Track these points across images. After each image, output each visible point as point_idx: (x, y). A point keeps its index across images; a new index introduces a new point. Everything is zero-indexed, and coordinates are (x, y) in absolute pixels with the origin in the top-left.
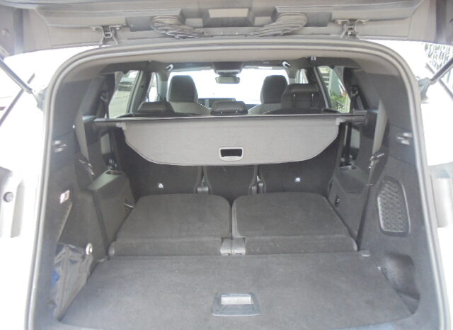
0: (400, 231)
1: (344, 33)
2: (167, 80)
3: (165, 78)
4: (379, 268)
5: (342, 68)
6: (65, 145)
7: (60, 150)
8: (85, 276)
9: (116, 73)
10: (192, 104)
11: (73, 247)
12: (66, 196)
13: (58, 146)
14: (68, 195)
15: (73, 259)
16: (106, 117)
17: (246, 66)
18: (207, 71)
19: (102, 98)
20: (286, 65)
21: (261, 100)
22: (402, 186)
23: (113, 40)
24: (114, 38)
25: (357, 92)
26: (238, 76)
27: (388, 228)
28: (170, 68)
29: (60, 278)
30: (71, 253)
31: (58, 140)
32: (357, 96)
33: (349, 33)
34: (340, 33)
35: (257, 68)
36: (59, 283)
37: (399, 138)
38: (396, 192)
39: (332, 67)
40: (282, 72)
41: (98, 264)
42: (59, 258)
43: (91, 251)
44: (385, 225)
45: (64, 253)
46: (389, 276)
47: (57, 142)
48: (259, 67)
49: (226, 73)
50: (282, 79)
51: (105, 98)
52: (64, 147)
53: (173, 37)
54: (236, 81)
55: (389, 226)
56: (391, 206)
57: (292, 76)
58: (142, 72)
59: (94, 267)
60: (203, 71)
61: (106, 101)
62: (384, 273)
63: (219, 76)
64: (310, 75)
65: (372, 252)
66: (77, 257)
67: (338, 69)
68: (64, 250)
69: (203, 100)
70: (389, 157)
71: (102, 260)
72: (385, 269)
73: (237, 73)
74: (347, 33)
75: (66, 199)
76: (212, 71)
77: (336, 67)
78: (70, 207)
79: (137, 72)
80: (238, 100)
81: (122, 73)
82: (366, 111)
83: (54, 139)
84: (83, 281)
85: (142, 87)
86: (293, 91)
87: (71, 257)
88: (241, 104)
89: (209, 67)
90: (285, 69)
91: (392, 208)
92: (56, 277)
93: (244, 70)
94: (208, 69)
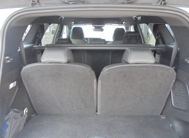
0: (184, 109)
1: (160, 3)
2: (71, 29)
3: (70, 28)
4: (171, 125)
5: (153, 24)
6: (12, 59)
7: (9, 61)
8: (23, 124)
9: (45, 24)
10: (82, 40)
11: (16, 110)
12: (14, 84)
13: (8, 59)
14: (15, 84)
15: (16, 117)
16: (40, 45)
17: (107, 24)
18: (89, 25)
19: (38, 36)
20: (125, 23)
21: (113, 39)
22: (187, 85)
23: (37, 5)
24: (37, 4)
25: (160, 36)
26: (103, 28)
27: (176, 106)
28: (72, 23)
29: (8, 127)
30: (15, 114)
31: (7, 56)
32: (159, 38)
33: (163, 3)
34: (158, 3)
35: (112, 25)
36: (8, 130)
37: (186, 60)
38: (182, 88)
39: (147, 24)
40: (123, 27)
41: (31, 117)
42: (8, 117)
43: (27, 111)
44: (175, 104)
45: (11, 114)
46: (176, 130)
47: (7, 58)
48: (113, 24)
49: (98, 27)
50: (123, 29)
51: (40, 36)
52: (11, 60)
53: (69, 3)
54: (102, 30)
55: (177, 105)
56: (179, 95)
57: (127, 28)
58: (59, 25)
59: (29, 119)
60: (87, 25)
61: (40, 37)
62: (173, 128)
63: (94, 28)
64: (136, 28)
65: (166, 116)
66: (19, 115)
67: (150, 25)
68: (11, 112)
69: (87, 39)
70: (179, 70)
71: (33, 115)
72: (174, 126)
73: (102, 27)
74: (161, 3)
75: (14, 86)
76: (91, 25)
77: (149, 24)
78: (17, 89)
79: (57, 25)
80: (102, 38)
81: (48, 24)
82: (164, 45)
83: (5, 56)
84: (21, 128)
85: (59, 32)
86: (128, 35)
87: (15, 116)
88: (104, 40)
89: (90, 24)
90: (124, 25)
91: (179, 96)
92: (6, 127)
93: (105, 25)
94: (90, 25)
